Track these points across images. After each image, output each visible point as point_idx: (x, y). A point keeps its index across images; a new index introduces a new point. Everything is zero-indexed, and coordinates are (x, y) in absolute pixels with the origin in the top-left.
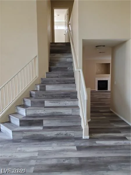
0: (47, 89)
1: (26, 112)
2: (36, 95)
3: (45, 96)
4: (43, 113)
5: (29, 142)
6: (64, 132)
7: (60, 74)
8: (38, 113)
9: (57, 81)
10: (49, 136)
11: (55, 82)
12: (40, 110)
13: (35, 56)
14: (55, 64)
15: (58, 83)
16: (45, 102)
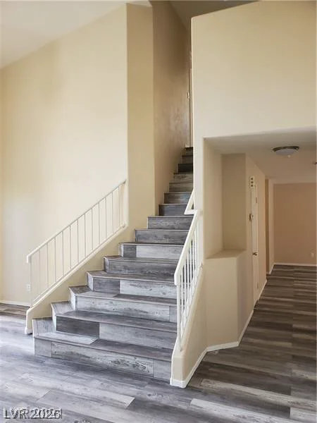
0: (138, 255)
3: (129, 269)
4: (108, 307)
6: (131, 360)
7: (177, 222)
8: (99, 307)
9: (166, 237)
10: (99, 361)
11: (161, 240)
12: (104, 301)
13: (122, 181)
14: (178, 198)
15: (167, 241)
16: (122, 283)
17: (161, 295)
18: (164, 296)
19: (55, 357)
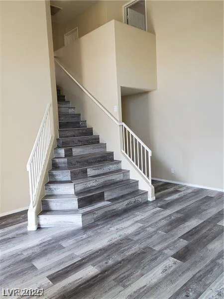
0: (74, 154)
1: (75, 188)
2: (68, 163)
3: (80, 163)
4: (94, 184)
5: (106, 222)
6: (132, 200)
7: (76, 132)
8: (90, 186)
9: (79, 141)
15: (80, 144)
16: (88, 170)
17: (109, 171)
18: (110, 171)
19: (98, 220)
